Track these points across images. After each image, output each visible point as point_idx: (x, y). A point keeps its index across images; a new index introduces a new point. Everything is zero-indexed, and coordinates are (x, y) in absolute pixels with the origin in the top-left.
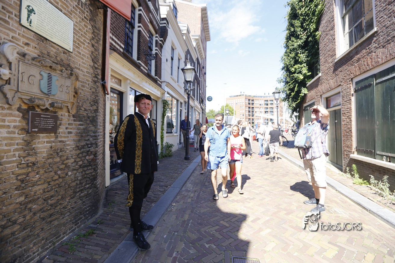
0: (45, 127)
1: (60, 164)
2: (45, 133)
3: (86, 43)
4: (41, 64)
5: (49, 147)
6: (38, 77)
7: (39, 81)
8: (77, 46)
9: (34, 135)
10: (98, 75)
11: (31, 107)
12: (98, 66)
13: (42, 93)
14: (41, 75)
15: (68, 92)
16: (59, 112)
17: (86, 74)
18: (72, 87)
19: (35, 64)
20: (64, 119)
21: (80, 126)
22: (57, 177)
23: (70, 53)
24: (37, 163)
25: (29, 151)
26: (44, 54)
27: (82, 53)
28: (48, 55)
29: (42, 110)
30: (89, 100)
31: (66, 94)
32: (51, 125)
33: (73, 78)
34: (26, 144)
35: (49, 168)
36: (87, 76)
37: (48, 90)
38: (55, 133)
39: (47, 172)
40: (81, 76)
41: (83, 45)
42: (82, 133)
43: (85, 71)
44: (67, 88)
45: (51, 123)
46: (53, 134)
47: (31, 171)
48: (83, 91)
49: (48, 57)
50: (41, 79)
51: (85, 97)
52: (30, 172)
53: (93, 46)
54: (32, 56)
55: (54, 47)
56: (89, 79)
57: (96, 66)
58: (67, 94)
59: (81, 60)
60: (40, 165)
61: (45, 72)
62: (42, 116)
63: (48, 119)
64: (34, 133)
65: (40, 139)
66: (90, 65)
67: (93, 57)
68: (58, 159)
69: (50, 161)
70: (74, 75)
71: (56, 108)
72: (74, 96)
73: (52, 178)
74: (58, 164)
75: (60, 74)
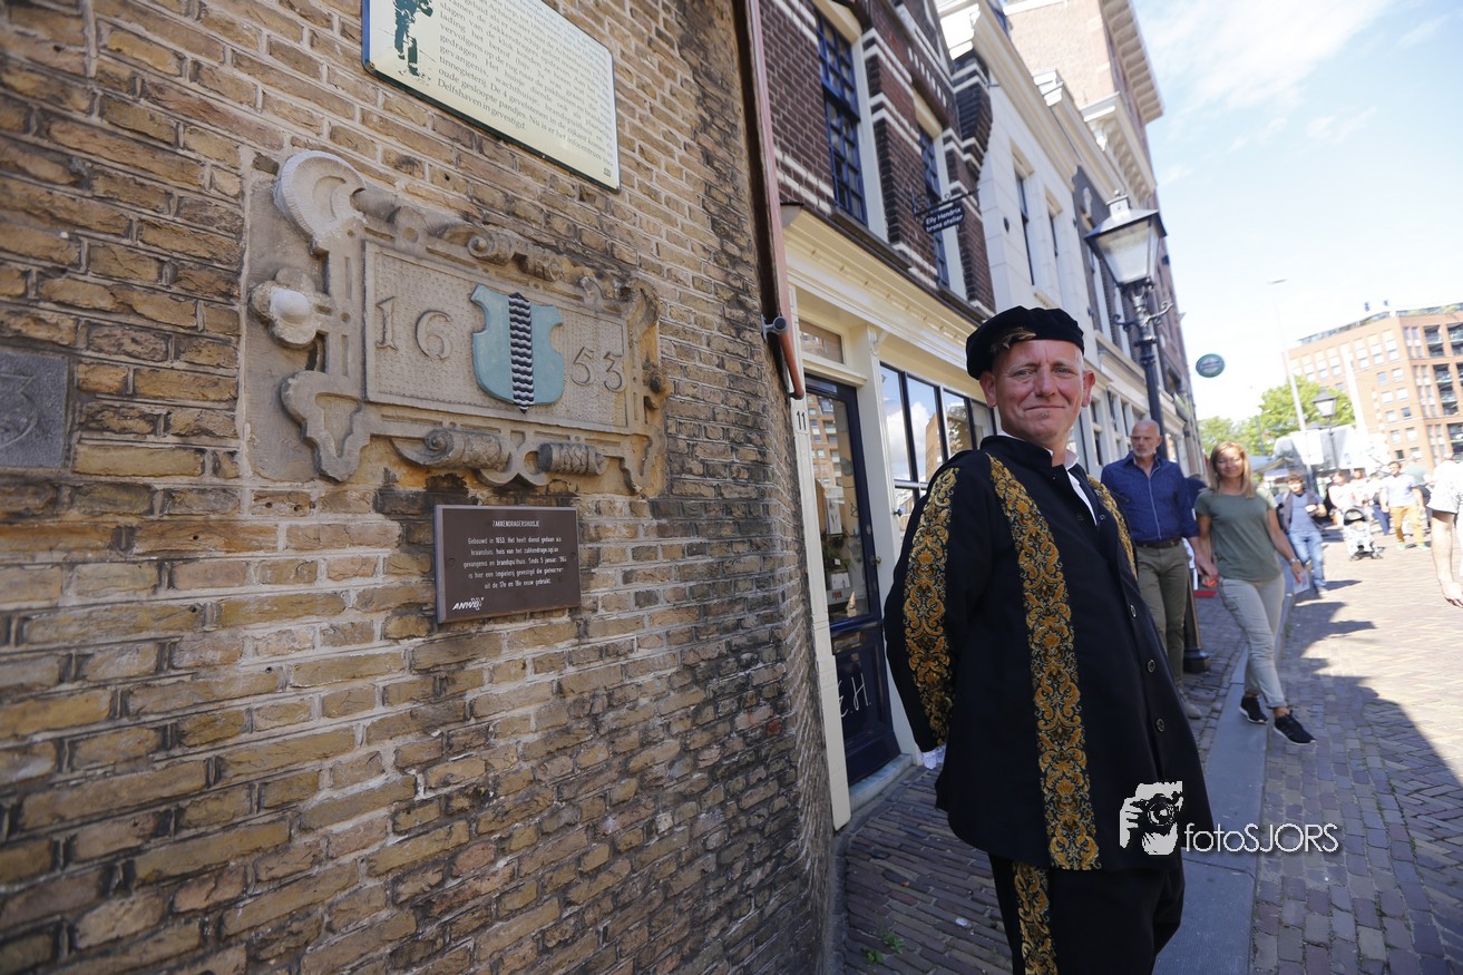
0: (518, 583)
1: (614, 775)
2: (524, 617)
3: (675, 149)
4: (475, 253)
5: (546, 692)
6: (464, 317)
7: (467, 338)
8: (638, 164)
9: (470, 636)
10: (746, 291)
11: (445, 484)
12: (741, 249)
13: (487, 401)
14: (476, 304)
15: (614, 383)
16: (581, 496)
17: (692, 291)
18: (632, 356)
19: (447, 257)
20: (609, 530)
21: (691, 560)
22: (601, 853)
23: (611, 197)
24: (495, 790)
25: (452, 726)
26: (492, 206)
27: (664, 193)
28: (508, 213)
29: (500, 491)
30: (719, 417)
31: (606, 393)
32: (546, 571)
33: (635, 310)
34: (429, 690)
35: (557, 807)
36: (696, 299)
37: (515, 380)
38: (575, 610)
39: (548, 834)
40: (673, 303)
41: (663, 159)
42: (705, 595)
43: (687, 278)
44: (609, 363)
45: (548, 555)
46: (566, 618)
47: (464, 840)
48: (686, 376)
49: (511, 219)
50: (479, 324)
51: (702, 404)
52: (460, 847)
53: (708, 159)
54: (432, 221)
55: (532, 172)
56: (710, 317)
57: (735, 251)
58: (614, 396)
59: (665, 228)
60: (511, 797)
61: (497, 291)
62: (499, 524)
63: (531, 540)
64: (465, 622)
65: (498, 651)
66: (704, 249)
67: (713, 209)
68: (599, 754)
69: (562, 764)
70: (637, 298)
71: (564, 472)
72: (648, 404)
73: (579, 860)
74: (600, 780)
75: (569, 296)
